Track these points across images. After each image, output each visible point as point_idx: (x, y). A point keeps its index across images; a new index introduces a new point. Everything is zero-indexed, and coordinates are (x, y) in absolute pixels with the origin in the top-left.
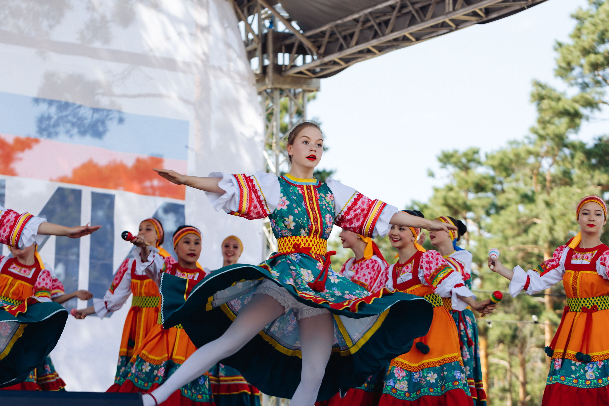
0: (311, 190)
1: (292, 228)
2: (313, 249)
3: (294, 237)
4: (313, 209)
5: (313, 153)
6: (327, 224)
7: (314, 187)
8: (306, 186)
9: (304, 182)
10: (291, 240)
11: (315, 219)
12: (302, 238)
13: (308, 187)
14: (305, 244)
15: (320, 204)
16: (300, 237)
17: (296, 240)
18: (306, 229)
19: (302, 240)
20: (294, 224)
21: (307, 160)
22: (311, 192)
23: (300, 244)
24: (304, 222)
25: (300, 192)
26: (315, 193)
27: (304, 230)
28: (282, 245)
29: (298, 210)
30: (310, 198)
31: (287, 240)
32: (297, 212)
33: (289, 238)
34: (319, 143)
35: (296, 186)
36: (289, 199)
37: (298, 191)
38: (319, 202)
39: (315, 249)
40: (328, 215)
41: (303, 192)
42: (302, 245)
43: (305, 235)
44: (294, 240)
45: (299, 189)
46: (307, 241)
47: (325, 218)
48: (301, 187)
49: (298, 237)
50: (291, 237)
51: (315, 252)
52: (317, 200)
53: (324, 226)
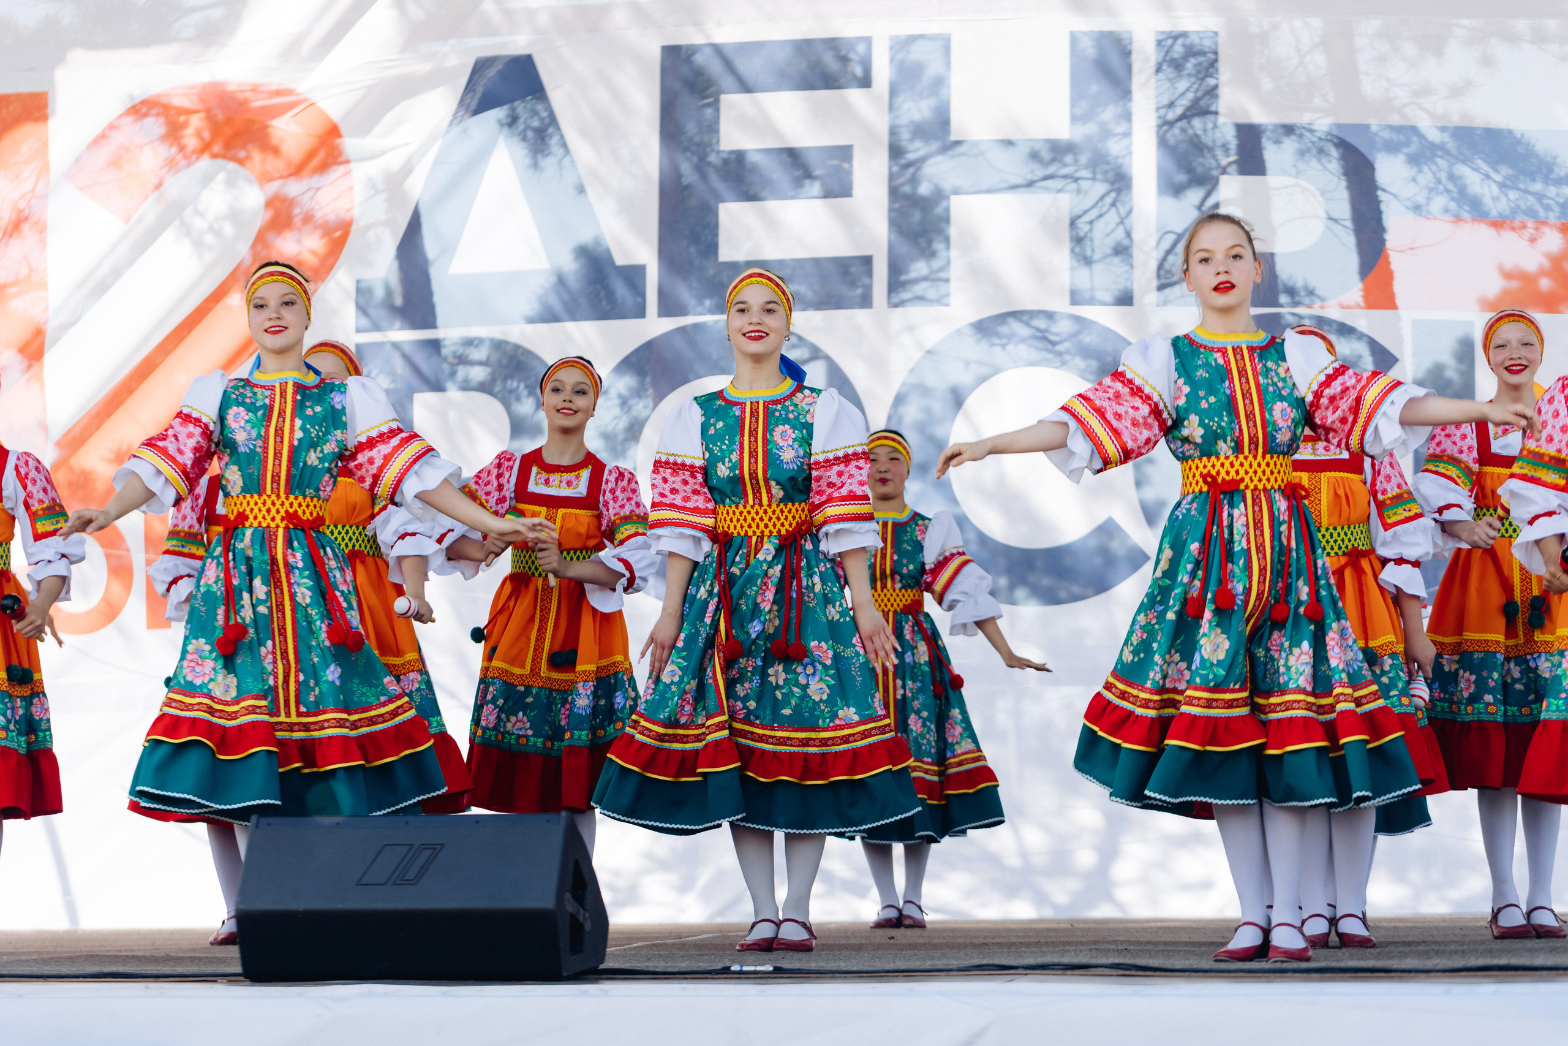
0: (1242, 356)
1: (1199, 440)
2: (1247, 479)
3: (1205, 459)
4: (1247, 395)
5: (1223, 278)
6: (1275, 422)
7: (1251, 349)
8: (1233, 348)
9: (1228, 341)
10: (1201, 466)
11: (1250, 416)
12: (1222, 459)
13: (1237, 350)
14: (1228, 473)
15: (1261, 382)
16: (1218, 458)
17: (1209, 465)
18: (1229, 438)
19: (1222, 465)
20: (1201, 431)
21: (1214, 294)
22: (1243, 359)
23: (1218, 473)
24: (1223, 424)
25: (1221, 361)
26: (1252, 360)
27: (1225, 442)
28: (1191, 476)
29: (1207, 401)
30: (1242, 372)
31: (1194, 467)
32: (1206, 406)
33: (1197, 461)
34: (1235, 251)
35: (1212, 349)
36: (1190, 380)
37: (1216, 360)
38: (1260, 378)
39: (1252, 481)
40: (1279, 404)
41: (1227, 362)
42: (1223, 474)
43: (1229, 453)
44: (1205, 467)
45: (1219, 355)
46: (1232, 465)
47: (1271, 411)
48: (1223, 351)
49: (1213, 459)
50: (1200, 459)
51: (1252, 487)
52: (1256, 375)
53: (1269, 429)
